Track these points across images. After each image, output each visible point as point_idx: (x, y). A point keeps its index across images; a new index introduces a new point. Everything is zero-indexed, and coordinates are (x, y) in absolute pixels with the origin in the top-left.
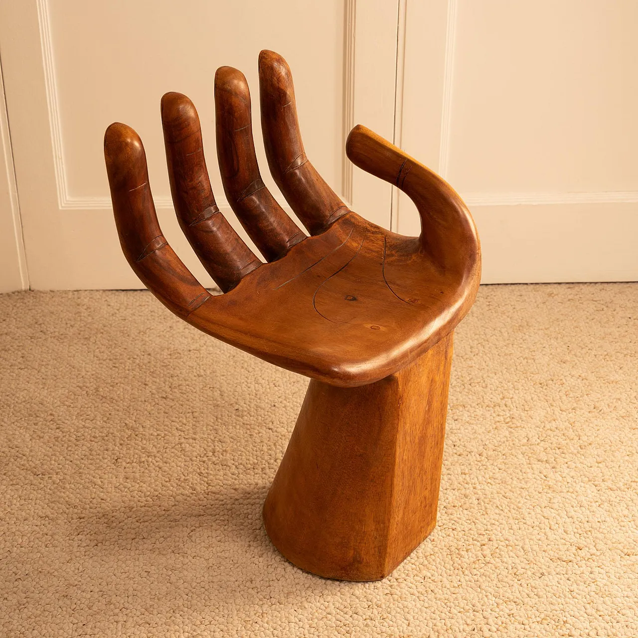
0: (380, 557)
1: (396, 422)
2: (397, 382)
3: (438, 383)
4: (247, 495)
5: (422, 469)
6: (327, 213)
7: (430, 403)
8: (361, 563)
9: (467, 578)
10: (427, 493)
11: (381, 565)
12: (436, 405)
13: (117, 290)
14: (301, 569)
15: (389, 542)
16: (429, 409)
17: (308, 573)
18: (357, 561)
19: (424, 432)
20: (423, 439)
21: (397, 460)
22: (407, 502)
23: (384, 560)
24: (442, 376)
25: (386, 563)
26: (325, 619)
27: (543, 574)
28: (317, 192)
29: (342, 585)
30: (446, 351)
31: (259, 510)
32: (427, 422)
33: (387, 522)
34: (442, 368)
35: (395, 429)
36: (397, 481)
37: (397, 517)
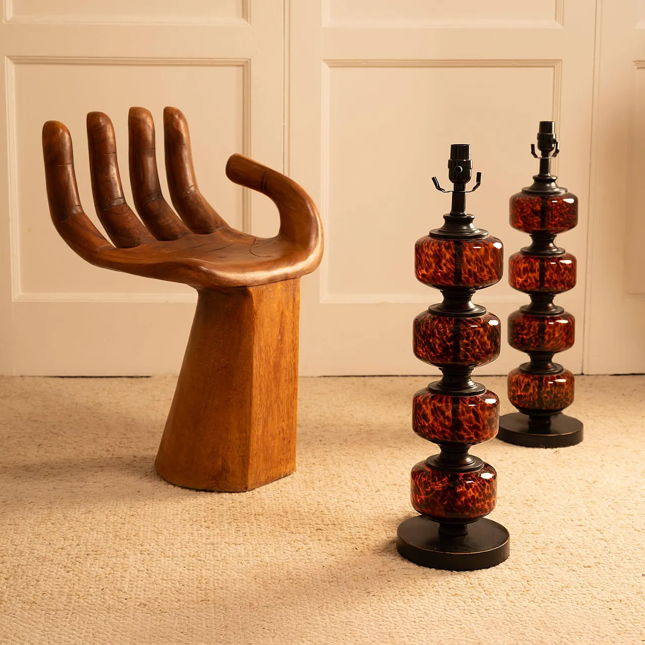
0: (244, 467)
1: (252, 334)
2: (252, 297)
3: (288, 319)
4: (144, 459)
5: (278, 397)
6: (212, 224)
7: (281, 333)
8: (228, 473)
9: (316, 492)
10: (284, 424)
11: (245, 475)
12: (288, 338)
13: (55, 377)
14: (180, 487)
15: (251, 454)
16: (281, 340)
17: (186, 488)
18: (225, 470)
19: (278, 359)
20: (277, 365)
21: (254, 371)
22: (266, 422)
23: (248, 471)
24: (291, 314)
25: (249, 475)
26: (195, 507)
27: (379, 490)
28: (205, 211)
29: (213, 494)
30: (294, 293)
31: (152, 464)
32: (280, 352)
33: (248, 431)
34: (291, 307)
35: (251, 340)
36: (255, 392)
37: (257, 431)
